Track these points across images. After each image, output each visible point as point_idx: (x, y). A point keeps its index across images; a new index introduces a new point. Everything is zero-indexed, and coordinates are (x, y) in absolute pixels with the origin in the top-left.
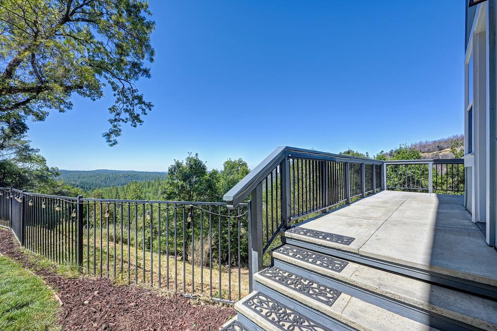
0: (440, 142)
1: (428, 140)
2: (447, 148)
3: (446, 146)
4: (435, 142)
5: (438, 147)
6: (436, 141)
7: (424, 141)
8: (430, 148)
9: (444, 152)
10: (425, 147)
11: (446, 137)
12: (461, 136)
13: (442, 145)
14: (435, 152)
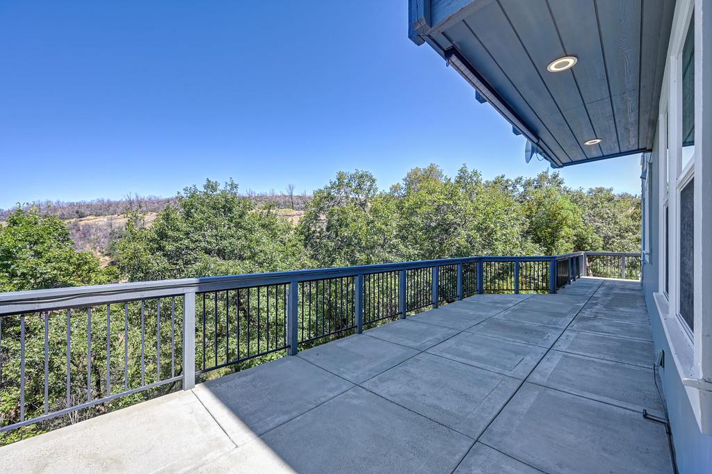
0: (79, 205)
1: (61, 201)
2: (90, 215)
3: (88, 213)
4: (72, 205)
5: (77, 212)
6: (73, 203)
7: (54, 200)
8: (65, 213)
9: (86, 221)
10: (55, 210)
11: (88, 200)
12: (108, 202)
13: (83, 211)
14: (73, 220)
